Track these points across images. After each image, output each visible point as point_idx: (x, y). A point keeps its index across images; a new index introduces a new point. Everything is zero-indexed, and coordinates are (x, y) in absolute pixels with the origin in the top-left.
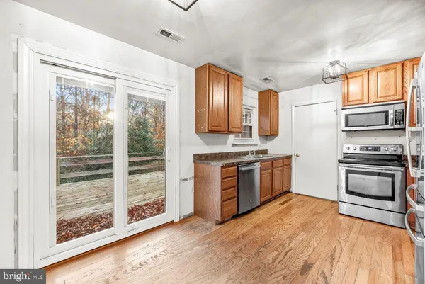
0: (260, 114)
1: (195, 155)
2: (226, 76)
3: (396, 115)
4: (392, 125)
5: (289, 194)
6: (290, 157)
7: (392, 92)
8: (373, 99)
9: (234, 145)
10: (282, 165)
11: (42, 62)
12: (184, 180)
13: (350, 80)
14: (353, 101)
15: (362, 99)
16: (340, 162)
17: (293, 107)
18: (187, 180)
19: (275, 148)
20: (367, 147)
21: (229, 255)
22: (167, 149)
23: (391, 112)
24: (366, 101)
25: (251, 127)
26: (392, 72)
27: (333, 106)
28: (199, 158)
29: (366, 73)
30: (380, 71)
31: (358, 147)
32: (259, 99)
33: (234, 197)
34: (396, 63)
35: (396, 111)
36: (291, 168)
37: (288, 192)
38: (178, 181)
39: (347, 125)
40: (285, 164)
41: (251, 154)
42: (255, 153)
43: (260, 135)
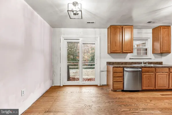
0: (154, 41)
1: (107, 62)
2: (121, 28)
9: (130, 59)
11: (64, 39)
12: (102, 71)
18: (103, 71)
21: (107, 101)
22: (95, 60)
25: (146, 49)
28: (109, 63)
33: (121, 82)
38: (99, 71)
41: (144, 64)
42: (147, 63)
43: (153, 53)
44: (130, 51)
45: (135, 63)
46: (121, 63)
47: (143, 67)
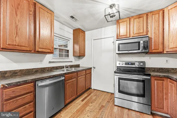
0: (74, 43)
3: (144, 44)
4: (142, 50)
5: (90, 90)
6: (91, 68)
7: (142, 31)
8: (132, 35)
9: (50, 62)
10: (85, 74)
13: (120, 23)
14: (122, 36)
15: (127, 35)
16: (115, 72)
17: (93, 40)
19: (84, 63)
20: (129, 63)
23: (142, 42)
24: (128, 36)
25: (68, 51)
26: (142, 19)
27: (112, 40)
29: (128, 20)
30: (135, 19)
31: (124, 63)
32: (73, 34)
33: (31, 112)
34: (143, 14)
35: (144, 41)
36: (91, 75)
37: (90, 88)
39: (119, 50)
40: (87, 73)
41: (66, 68)
42: (69, 67)
43: (74, 56)
44: (49, 51)
45: (57, 68)
46: (34, 70)
47: (65, 74)
